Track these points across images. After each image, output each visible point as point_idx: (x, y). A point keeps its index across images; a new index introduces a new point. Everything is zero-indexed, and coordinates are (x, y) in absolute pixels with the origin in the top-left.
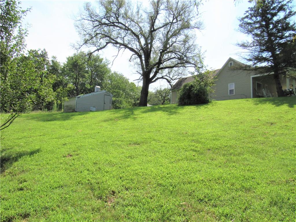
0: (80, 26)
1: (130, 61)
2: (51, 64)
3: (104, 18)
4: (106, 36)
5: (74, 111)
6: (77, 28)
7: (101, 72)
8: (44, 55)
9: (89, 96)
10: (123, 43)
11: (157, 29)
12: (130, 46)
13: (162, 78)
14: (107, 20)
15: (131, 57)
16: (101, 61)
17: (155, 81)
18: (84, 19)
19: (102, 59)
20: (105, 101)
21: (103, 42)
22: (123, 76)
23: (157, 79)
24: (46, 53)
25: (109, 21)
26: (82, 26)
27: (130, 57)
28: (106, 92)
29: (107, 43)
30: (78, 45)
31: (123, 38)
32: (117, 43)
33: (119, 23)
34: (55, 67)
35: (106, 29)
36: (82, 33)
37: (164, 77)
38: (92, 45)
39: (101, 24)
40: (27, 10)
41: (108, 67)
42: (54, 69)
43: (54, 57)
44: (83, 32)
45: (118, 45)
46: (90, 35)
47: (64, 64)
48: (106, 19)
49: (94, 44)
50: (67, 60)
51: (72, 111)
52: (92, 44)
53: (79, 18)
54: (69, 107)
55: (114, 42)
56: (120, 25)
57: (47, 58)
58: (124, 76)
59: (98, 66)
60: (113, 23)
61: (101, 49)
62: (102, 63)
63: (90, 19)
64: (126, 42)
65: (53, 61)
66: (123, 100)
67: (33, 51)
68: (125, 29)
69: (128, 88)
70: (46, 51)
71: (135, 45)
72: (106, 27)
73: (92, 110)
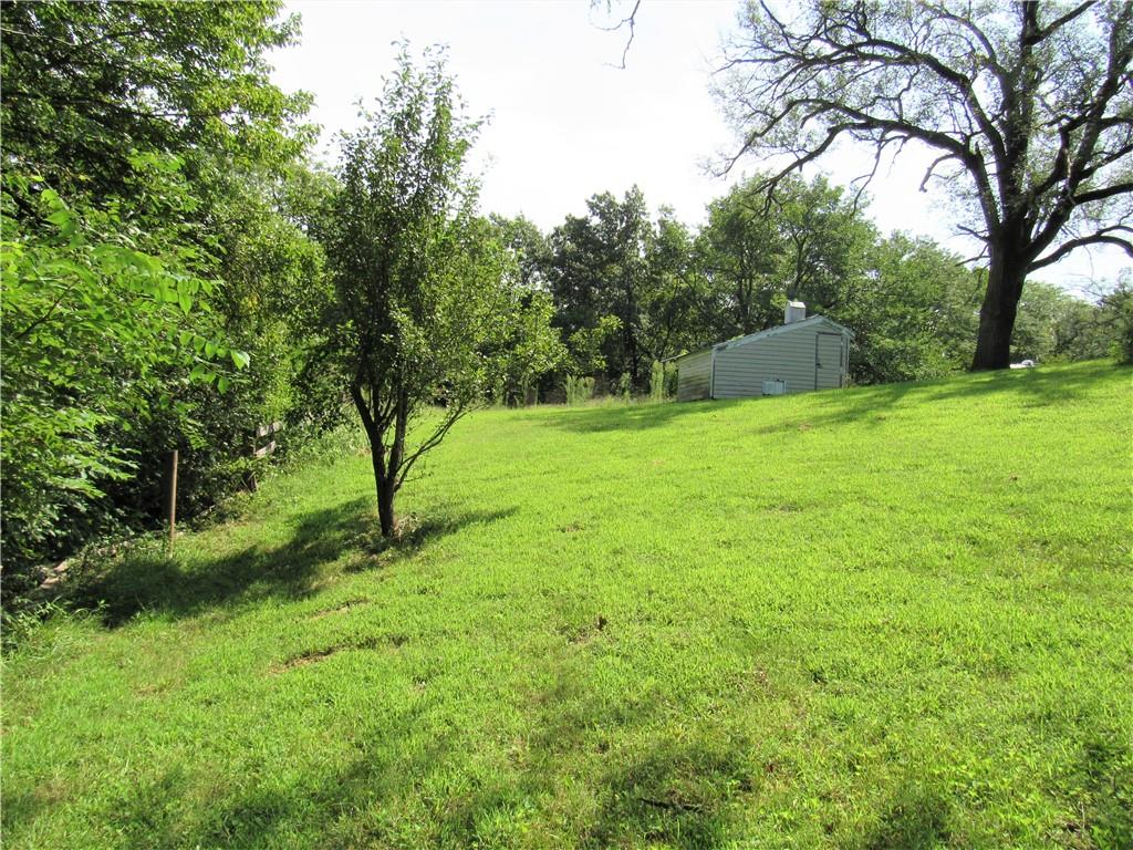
0: (727, 90)
1: (923, 189)
2: (658, 234)
3: (817, 36)
4: (826, 106)
5: (707, 396)
6: (718, 96)
7: (835, 244)
8: (632, 209)
9: (760, 340)
10: (896, 120)
11: (1049, 31)
12: (927, 126)
13: (1098, 238)
14: (828, 40)
15: (930, 170)
16: (834, 198)
17: (1055, 257)
18: (740, 61)
19: (839, 190)
20: (819, 357)
21: (817, 127)
22: (935, 245)
23: (1067, 248)
24: (639, 197)
25: (834, 45)
26: (736, 85)
27: (926, 171)
28: (824, 323)
29: (833, 132)
30: (721, 159)
31: (898, 98)
32: (870, 123)
33: (873, 42)
34: (671, 243)
35: (826, 76)
36: (737, 112)
37: (1103, 235)
38: (775, 150)
39: (805, 62)
40: (481, 123)
41: (862, 218)
42: (669, 250)
43: (666, 209)
44: (741, 110)
45: (877, 132)
46: (765, 113)
47: (700, 227)
48: (822, 40)
49: (785, 143)
50: (707, 214)
51: (701, 397)
52: (778, 143)
53: (722, 62)
54: (693, 383)
55: (862, 121)
56: (878, 51)
57: (644, 214)
58: (938, 248)
59: (821, 221)
60: (850, 48)
61: (811, 156)
62: (840, 204)
63: (761, 54)
64: (910, 114)
65: (663, 223)
66: (923, 347)
67: (601, 199)
68: (902, 62)
69: (954, 295)
70: (641, 191)
71: (952, 120)
72: (824, 72)
73: (771, 392)
